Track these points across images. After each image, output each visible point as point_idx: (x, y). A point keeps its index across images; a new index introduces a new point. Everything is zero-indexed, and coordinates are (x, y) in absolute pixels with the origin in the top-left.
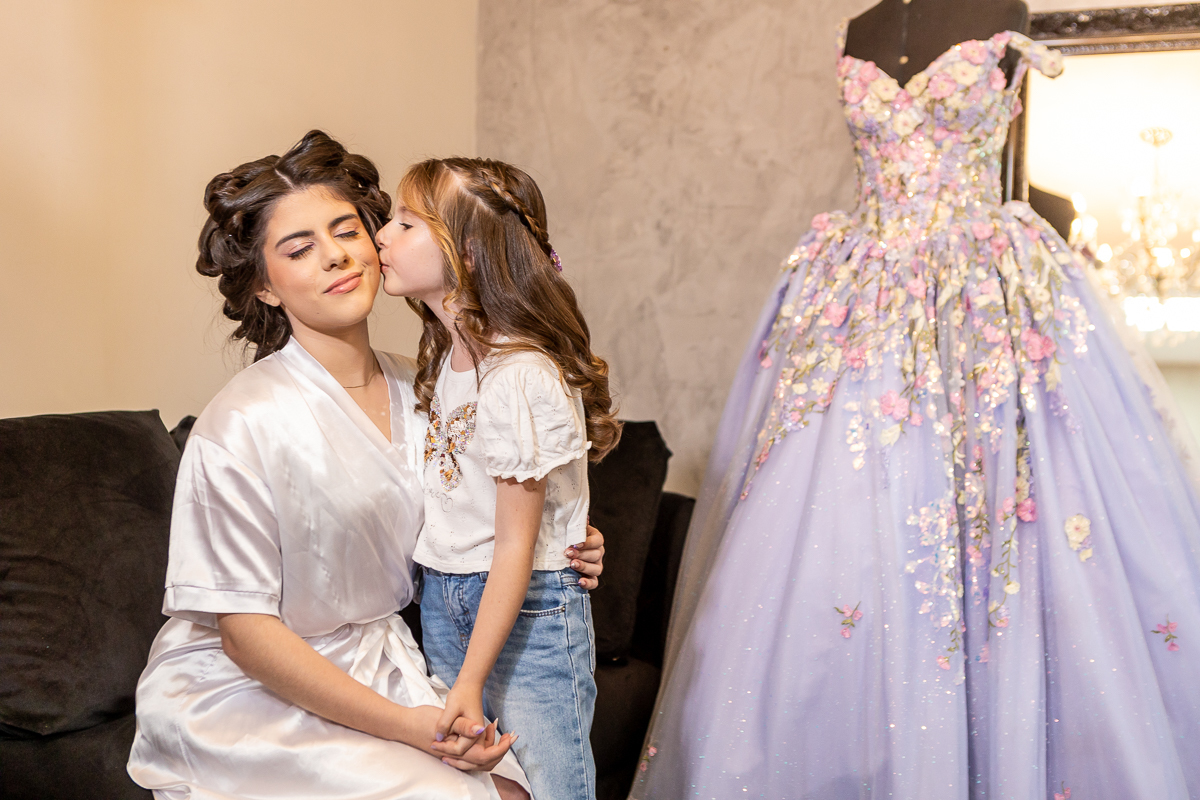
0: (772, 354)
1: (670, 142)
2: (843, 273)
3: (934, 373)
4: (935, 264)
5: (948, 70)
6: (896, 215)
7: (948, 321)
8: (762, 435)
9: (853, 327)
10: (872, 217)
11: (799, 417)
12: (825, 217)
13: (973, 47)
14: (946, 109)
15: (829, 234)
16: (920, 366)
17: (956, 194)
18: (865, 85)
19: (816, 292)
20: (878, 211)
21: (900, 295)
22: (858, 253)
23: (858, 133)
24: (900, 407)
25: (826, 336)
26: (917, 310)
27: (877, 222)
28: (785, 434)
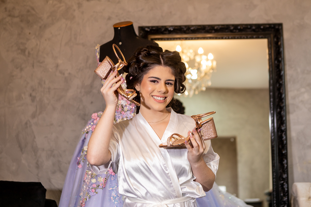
0: (82, 163)
1: (33, 66)
8: (82, 194)
11: (94, 191)
12: (96, 114)
28: (90, 198)
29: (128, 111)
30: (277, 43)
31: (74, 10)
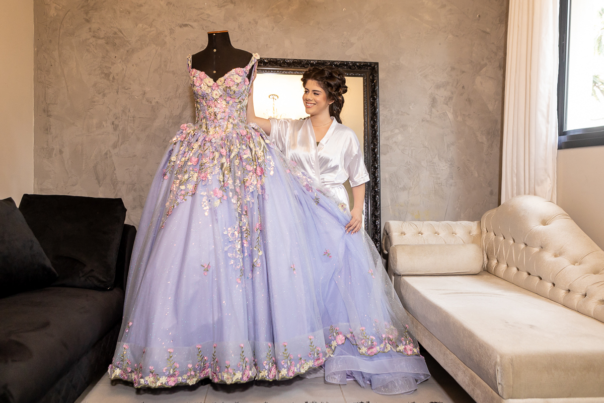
0: (168, 175)
1: (117, 92)
2: (196, 146)
3: (230, 182)
4: (228, 144)
5: (232, 77)
6: (213, 126)
7: (234, 163)
8: (168, 204)
9: (202, 166)
10: (204, 126)
11: (183, 198)
12: (185, 125)
13: (239, 70)
14: (231, 91)
15: (189, 132)
16: (226, 179)
17: (234, 120)
18: (202, 80)
19: (185, 152)
20: (206, 124)
21: (217, 154)
22: (201, 139)
23: (199, 96)
24: (220, 193)
25: (191, 169)
26: (224, 160)
27: (206, 128)
28: (178, 204)
29: (221, 119)
30: (372, 81)
31: (166, 36)
